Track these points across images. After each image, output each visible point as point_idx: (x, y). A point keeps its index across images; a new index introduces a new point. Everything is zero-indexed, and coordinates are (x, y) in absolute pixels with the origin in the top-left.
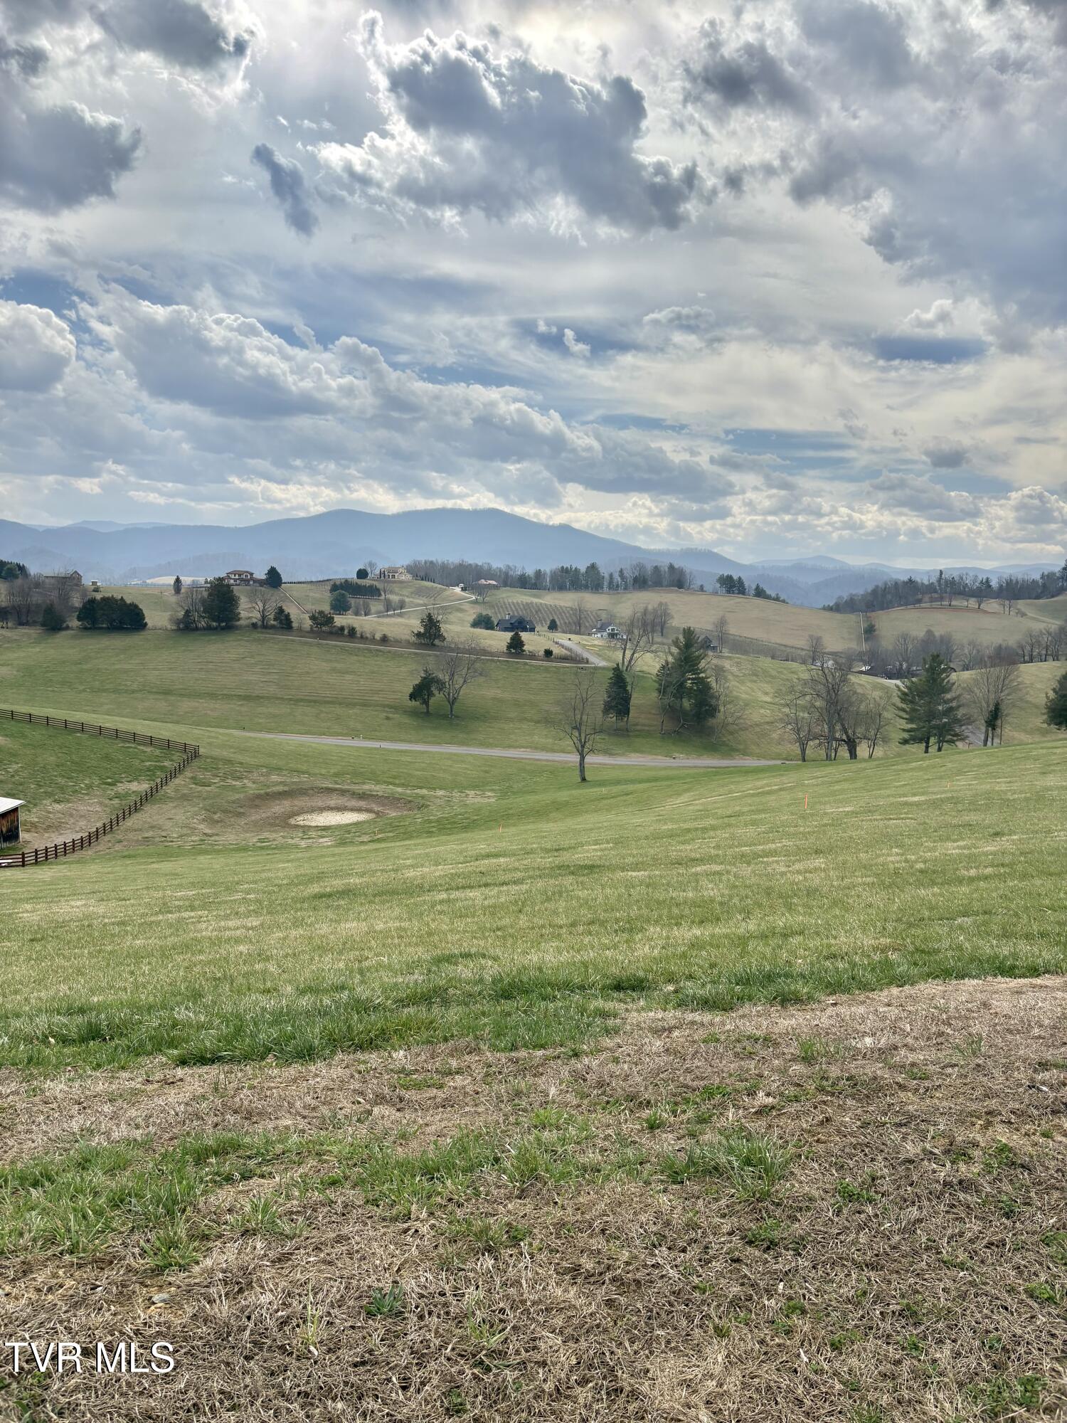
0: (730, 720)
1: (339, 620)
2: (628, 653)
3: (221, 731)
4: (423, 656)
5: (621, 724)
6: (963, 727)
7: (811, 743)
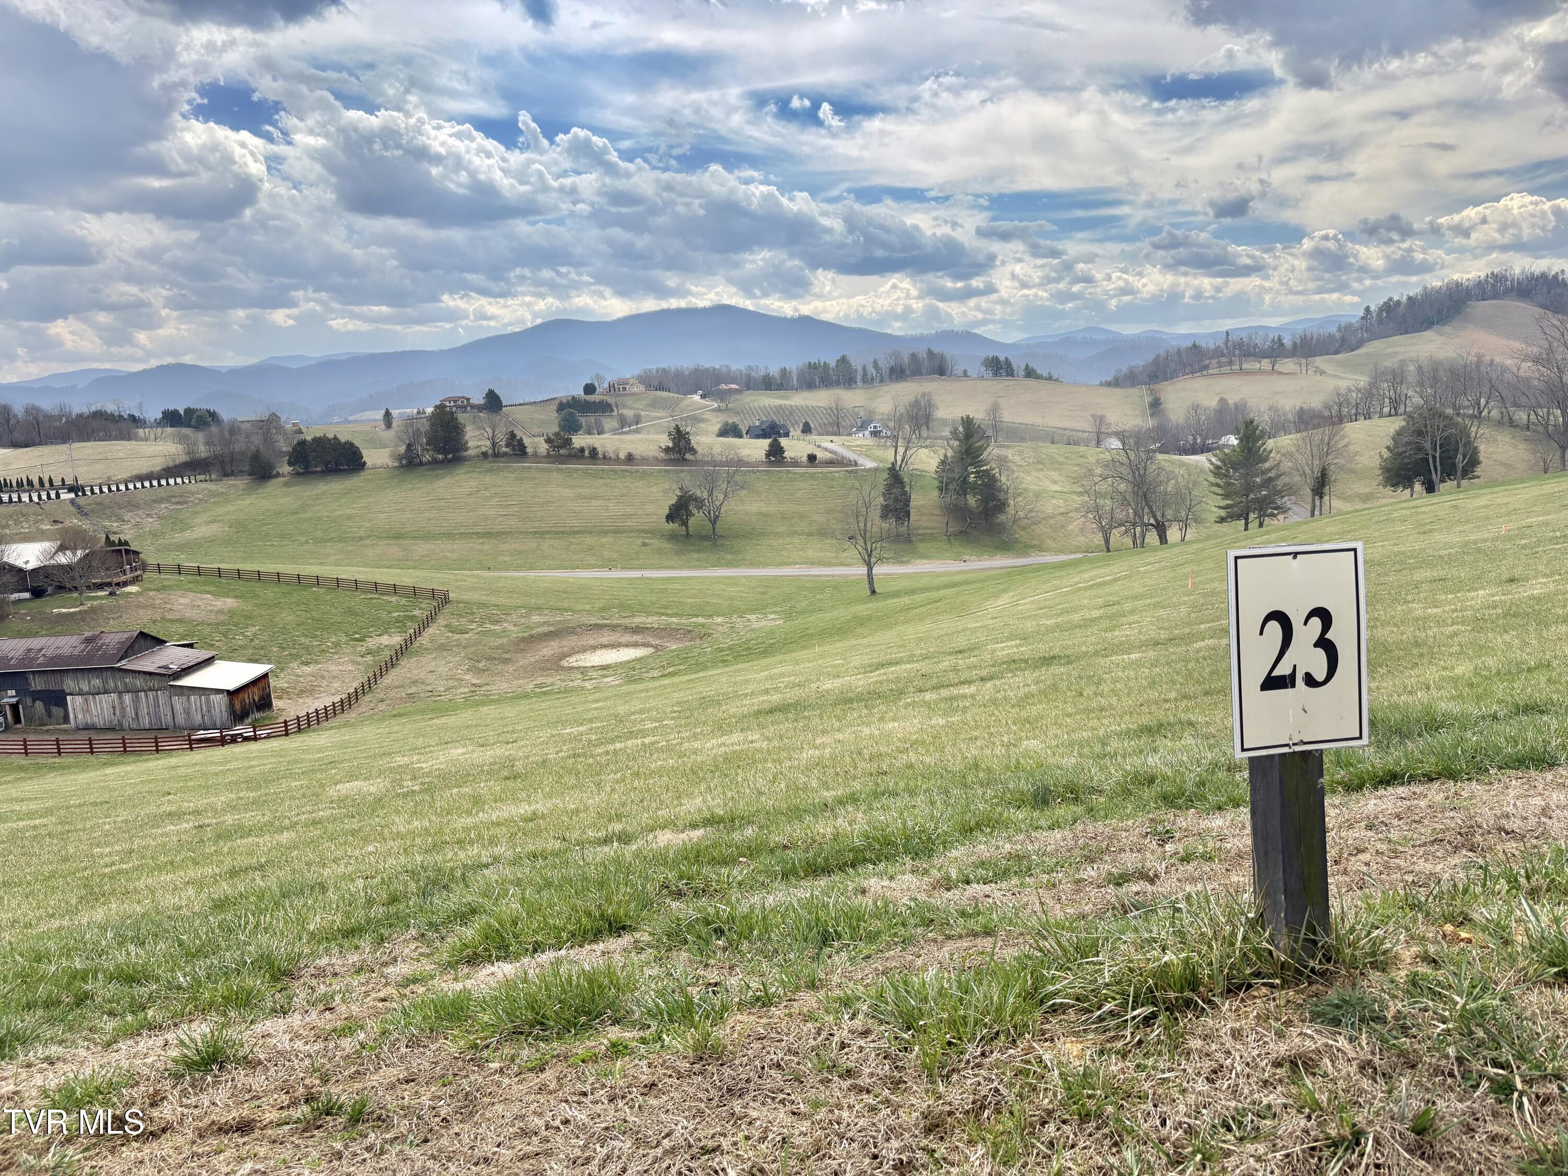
0: (1021, 514)
1: (579, 441)
2: (901, 450)
3: (467, 572)
4: (677, 472)
5: (903, 530)
6: (1286, 498)
7: (1115, 531)
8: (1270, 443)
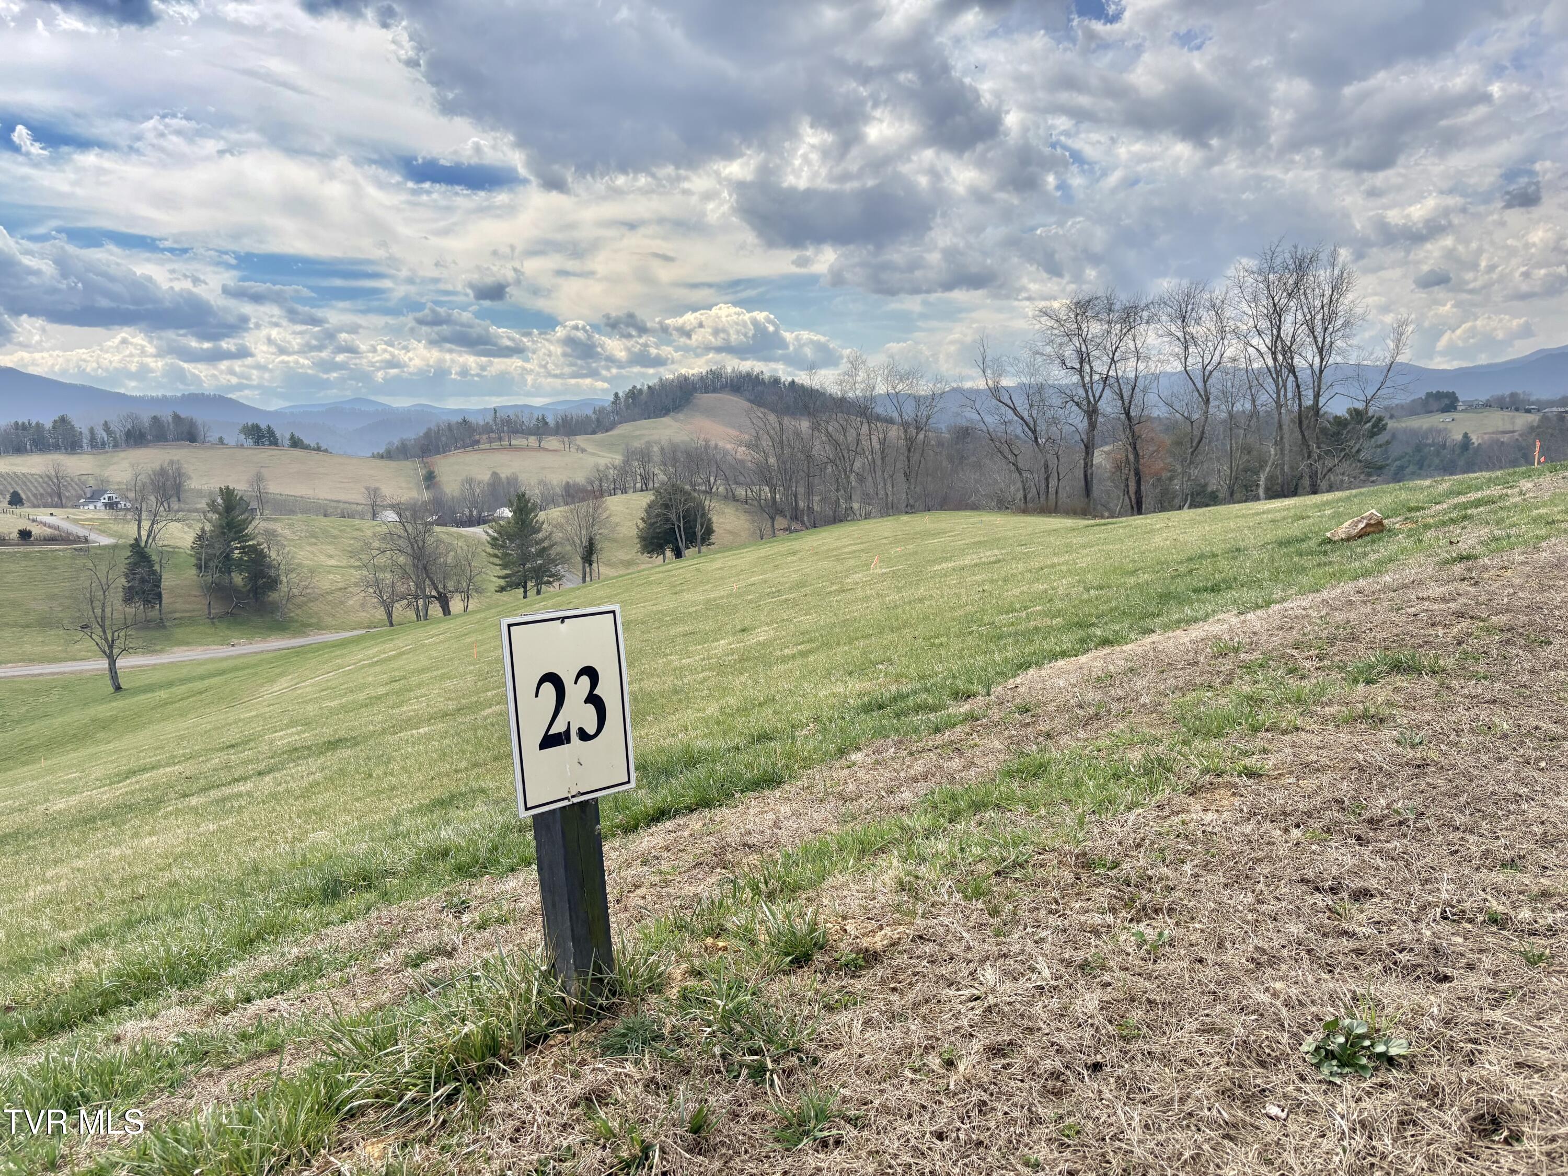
0: (296, 591)
2: (146, 525)
6: (559, 567)
7: (397, 605)
8: (542, 516)
